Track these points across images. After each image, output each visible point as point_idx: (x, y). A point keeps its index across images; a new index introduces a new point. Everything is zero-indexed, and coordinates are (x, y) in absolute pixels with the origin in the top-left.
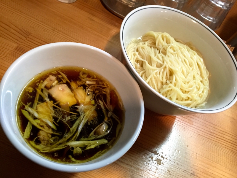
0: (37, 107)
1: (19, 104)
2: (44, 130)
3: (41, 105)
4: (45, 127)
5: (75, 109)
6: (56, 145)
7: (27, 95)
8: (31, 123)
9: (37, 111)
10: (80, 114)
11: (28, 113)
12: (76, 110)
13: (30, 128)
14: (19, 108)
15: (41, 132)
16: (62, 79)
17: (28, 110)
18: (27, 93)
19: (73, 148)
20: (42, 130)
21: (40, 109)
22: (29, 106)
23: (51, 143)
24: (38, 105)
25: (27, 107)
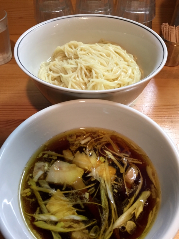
0: (47, 208)
1: (26, 218)
2: (75, 230)
3: (50, 204)
4: (73, 226)
5: (89, 180)
6: (102, 236)
7: (28, 201)
8: (55, 232)
9: (50, 213)
10: (99, 181)
11: (43, 222)
12: (91, 180)
14: (30, 223)
15: (74, 235)
16: (50, 157)
17: (40, 219)
18: (26, 198)
19: (123, 228)
20: (74, 231)
21: (53, 209)
22: (39, 214)
23: (94, 238)
24: (47, 206)
25: (37, 216)
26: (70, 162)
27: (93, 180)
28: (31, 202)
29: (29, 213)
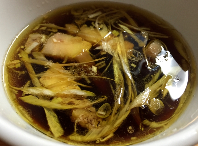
0: (40, 83)
1: (11, 92)
2: (77, 107)
3: (45, 77)
4: (74, 102)
5: (98, 54)
6: (114, 116)
7: (16, 73)
8: (49, 110)
9: (44, 87)
12: (100, 54)
13: (55, 117)
15: (75, 113)
18: (14, 71)
20: (76, 109)
21: (48, 83)
22: (29, 87)
23: (104, 117)
24: (41, 79)
26: (74, 35)
27: (103, 53)
29: (16, 87)
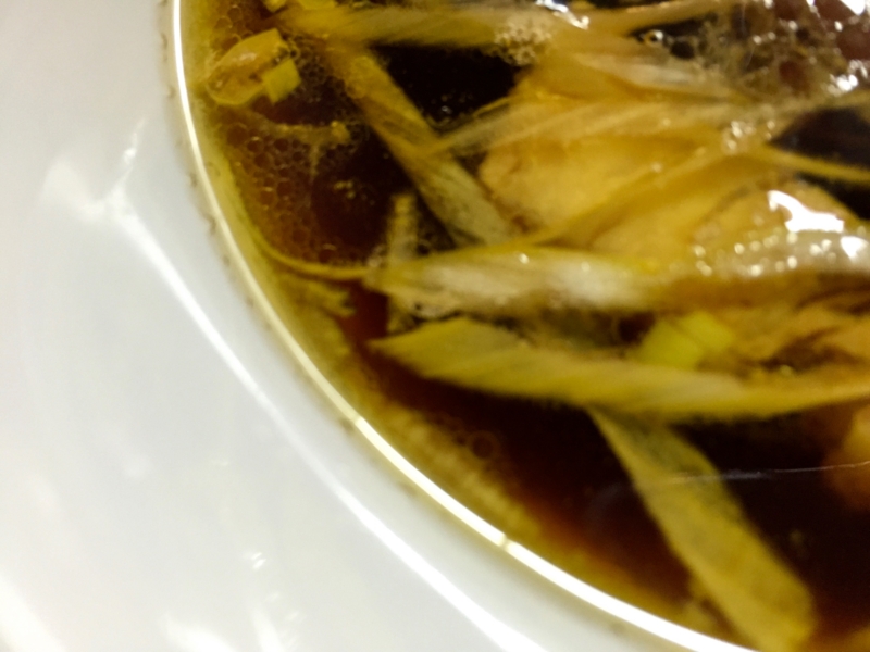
7: (281, 144)
9: (542, 236)
18: (266, 126)
22: (422, 251)
25: (409, 274)
28: (315, 154)
